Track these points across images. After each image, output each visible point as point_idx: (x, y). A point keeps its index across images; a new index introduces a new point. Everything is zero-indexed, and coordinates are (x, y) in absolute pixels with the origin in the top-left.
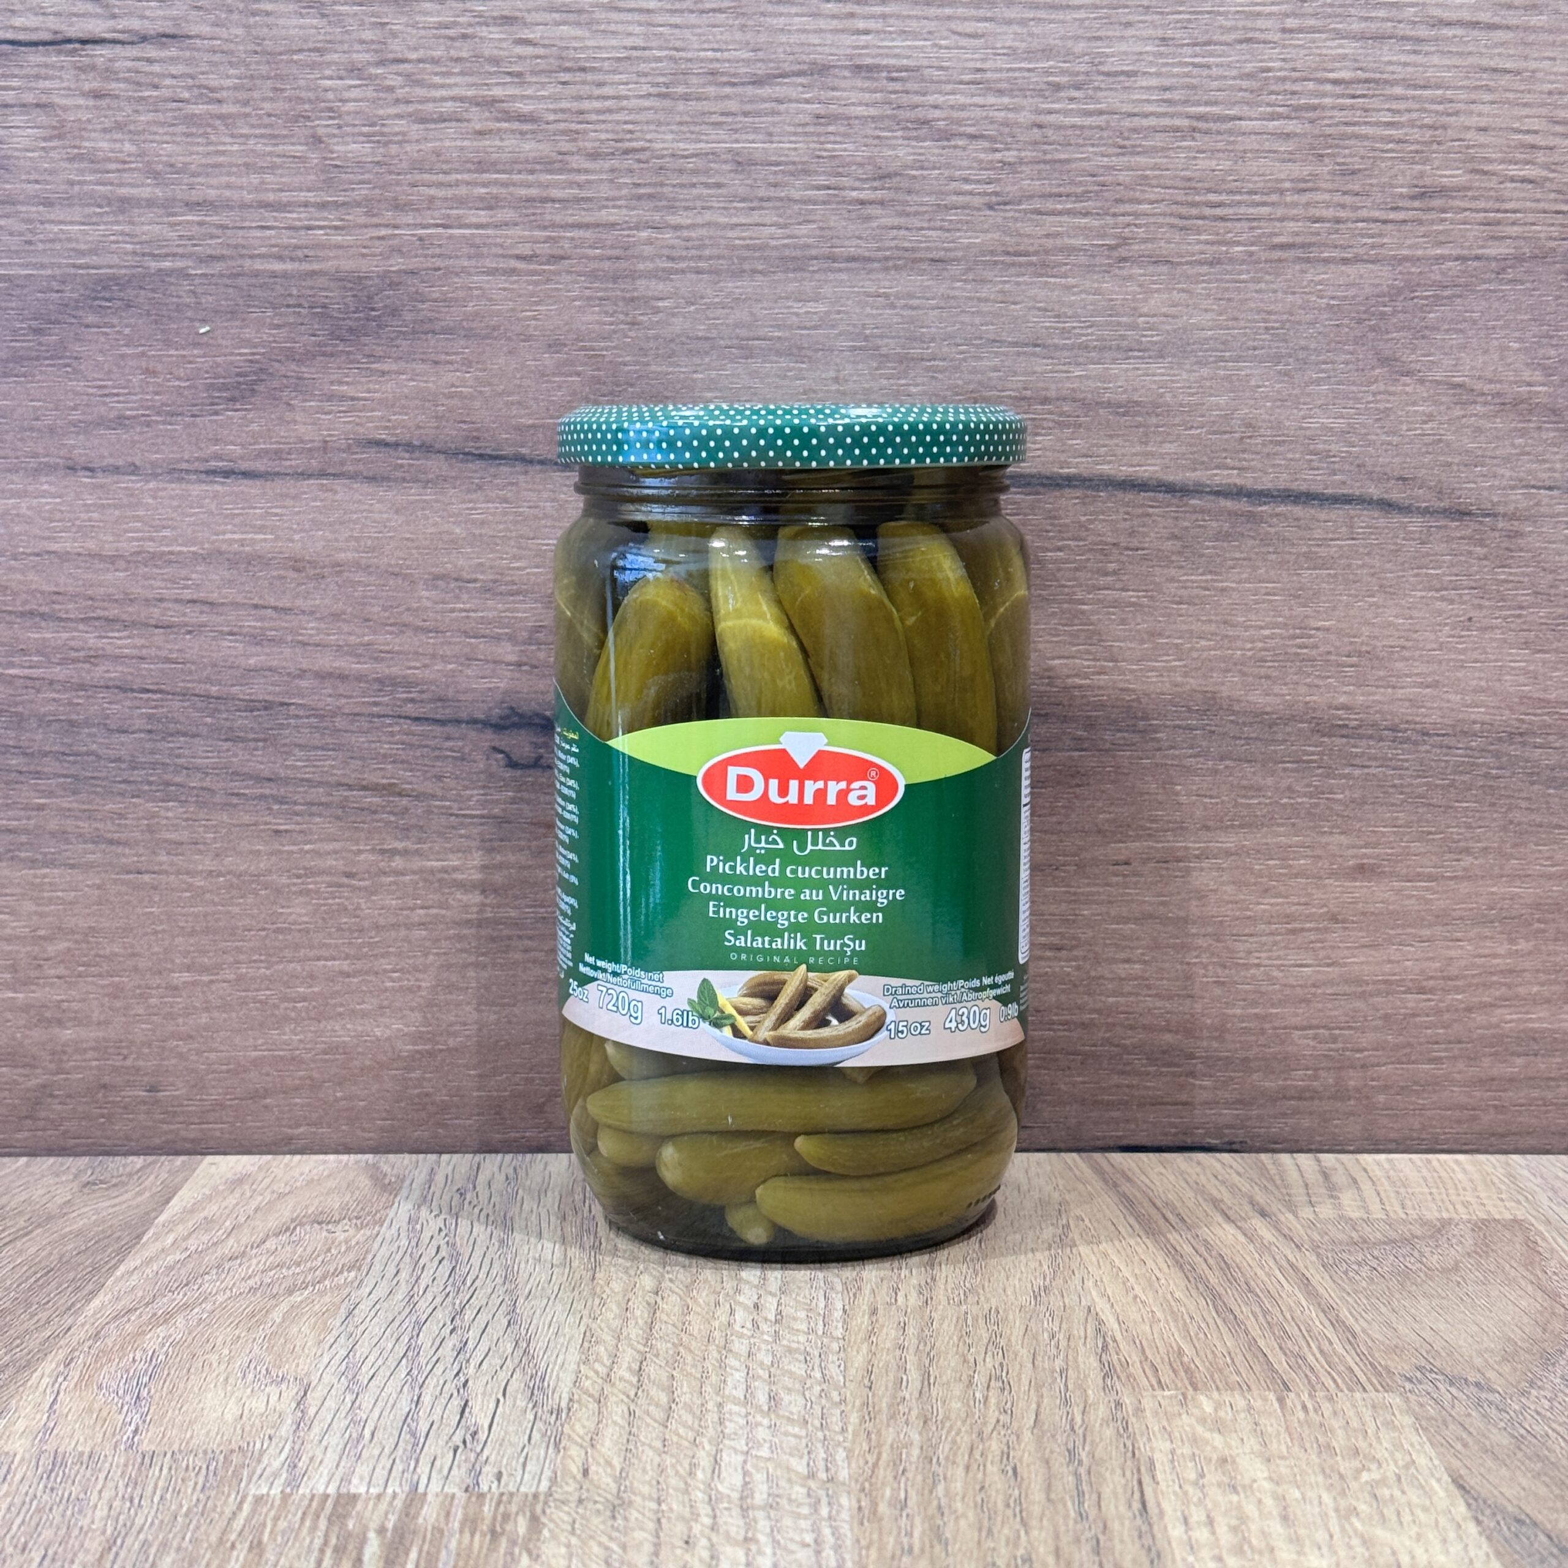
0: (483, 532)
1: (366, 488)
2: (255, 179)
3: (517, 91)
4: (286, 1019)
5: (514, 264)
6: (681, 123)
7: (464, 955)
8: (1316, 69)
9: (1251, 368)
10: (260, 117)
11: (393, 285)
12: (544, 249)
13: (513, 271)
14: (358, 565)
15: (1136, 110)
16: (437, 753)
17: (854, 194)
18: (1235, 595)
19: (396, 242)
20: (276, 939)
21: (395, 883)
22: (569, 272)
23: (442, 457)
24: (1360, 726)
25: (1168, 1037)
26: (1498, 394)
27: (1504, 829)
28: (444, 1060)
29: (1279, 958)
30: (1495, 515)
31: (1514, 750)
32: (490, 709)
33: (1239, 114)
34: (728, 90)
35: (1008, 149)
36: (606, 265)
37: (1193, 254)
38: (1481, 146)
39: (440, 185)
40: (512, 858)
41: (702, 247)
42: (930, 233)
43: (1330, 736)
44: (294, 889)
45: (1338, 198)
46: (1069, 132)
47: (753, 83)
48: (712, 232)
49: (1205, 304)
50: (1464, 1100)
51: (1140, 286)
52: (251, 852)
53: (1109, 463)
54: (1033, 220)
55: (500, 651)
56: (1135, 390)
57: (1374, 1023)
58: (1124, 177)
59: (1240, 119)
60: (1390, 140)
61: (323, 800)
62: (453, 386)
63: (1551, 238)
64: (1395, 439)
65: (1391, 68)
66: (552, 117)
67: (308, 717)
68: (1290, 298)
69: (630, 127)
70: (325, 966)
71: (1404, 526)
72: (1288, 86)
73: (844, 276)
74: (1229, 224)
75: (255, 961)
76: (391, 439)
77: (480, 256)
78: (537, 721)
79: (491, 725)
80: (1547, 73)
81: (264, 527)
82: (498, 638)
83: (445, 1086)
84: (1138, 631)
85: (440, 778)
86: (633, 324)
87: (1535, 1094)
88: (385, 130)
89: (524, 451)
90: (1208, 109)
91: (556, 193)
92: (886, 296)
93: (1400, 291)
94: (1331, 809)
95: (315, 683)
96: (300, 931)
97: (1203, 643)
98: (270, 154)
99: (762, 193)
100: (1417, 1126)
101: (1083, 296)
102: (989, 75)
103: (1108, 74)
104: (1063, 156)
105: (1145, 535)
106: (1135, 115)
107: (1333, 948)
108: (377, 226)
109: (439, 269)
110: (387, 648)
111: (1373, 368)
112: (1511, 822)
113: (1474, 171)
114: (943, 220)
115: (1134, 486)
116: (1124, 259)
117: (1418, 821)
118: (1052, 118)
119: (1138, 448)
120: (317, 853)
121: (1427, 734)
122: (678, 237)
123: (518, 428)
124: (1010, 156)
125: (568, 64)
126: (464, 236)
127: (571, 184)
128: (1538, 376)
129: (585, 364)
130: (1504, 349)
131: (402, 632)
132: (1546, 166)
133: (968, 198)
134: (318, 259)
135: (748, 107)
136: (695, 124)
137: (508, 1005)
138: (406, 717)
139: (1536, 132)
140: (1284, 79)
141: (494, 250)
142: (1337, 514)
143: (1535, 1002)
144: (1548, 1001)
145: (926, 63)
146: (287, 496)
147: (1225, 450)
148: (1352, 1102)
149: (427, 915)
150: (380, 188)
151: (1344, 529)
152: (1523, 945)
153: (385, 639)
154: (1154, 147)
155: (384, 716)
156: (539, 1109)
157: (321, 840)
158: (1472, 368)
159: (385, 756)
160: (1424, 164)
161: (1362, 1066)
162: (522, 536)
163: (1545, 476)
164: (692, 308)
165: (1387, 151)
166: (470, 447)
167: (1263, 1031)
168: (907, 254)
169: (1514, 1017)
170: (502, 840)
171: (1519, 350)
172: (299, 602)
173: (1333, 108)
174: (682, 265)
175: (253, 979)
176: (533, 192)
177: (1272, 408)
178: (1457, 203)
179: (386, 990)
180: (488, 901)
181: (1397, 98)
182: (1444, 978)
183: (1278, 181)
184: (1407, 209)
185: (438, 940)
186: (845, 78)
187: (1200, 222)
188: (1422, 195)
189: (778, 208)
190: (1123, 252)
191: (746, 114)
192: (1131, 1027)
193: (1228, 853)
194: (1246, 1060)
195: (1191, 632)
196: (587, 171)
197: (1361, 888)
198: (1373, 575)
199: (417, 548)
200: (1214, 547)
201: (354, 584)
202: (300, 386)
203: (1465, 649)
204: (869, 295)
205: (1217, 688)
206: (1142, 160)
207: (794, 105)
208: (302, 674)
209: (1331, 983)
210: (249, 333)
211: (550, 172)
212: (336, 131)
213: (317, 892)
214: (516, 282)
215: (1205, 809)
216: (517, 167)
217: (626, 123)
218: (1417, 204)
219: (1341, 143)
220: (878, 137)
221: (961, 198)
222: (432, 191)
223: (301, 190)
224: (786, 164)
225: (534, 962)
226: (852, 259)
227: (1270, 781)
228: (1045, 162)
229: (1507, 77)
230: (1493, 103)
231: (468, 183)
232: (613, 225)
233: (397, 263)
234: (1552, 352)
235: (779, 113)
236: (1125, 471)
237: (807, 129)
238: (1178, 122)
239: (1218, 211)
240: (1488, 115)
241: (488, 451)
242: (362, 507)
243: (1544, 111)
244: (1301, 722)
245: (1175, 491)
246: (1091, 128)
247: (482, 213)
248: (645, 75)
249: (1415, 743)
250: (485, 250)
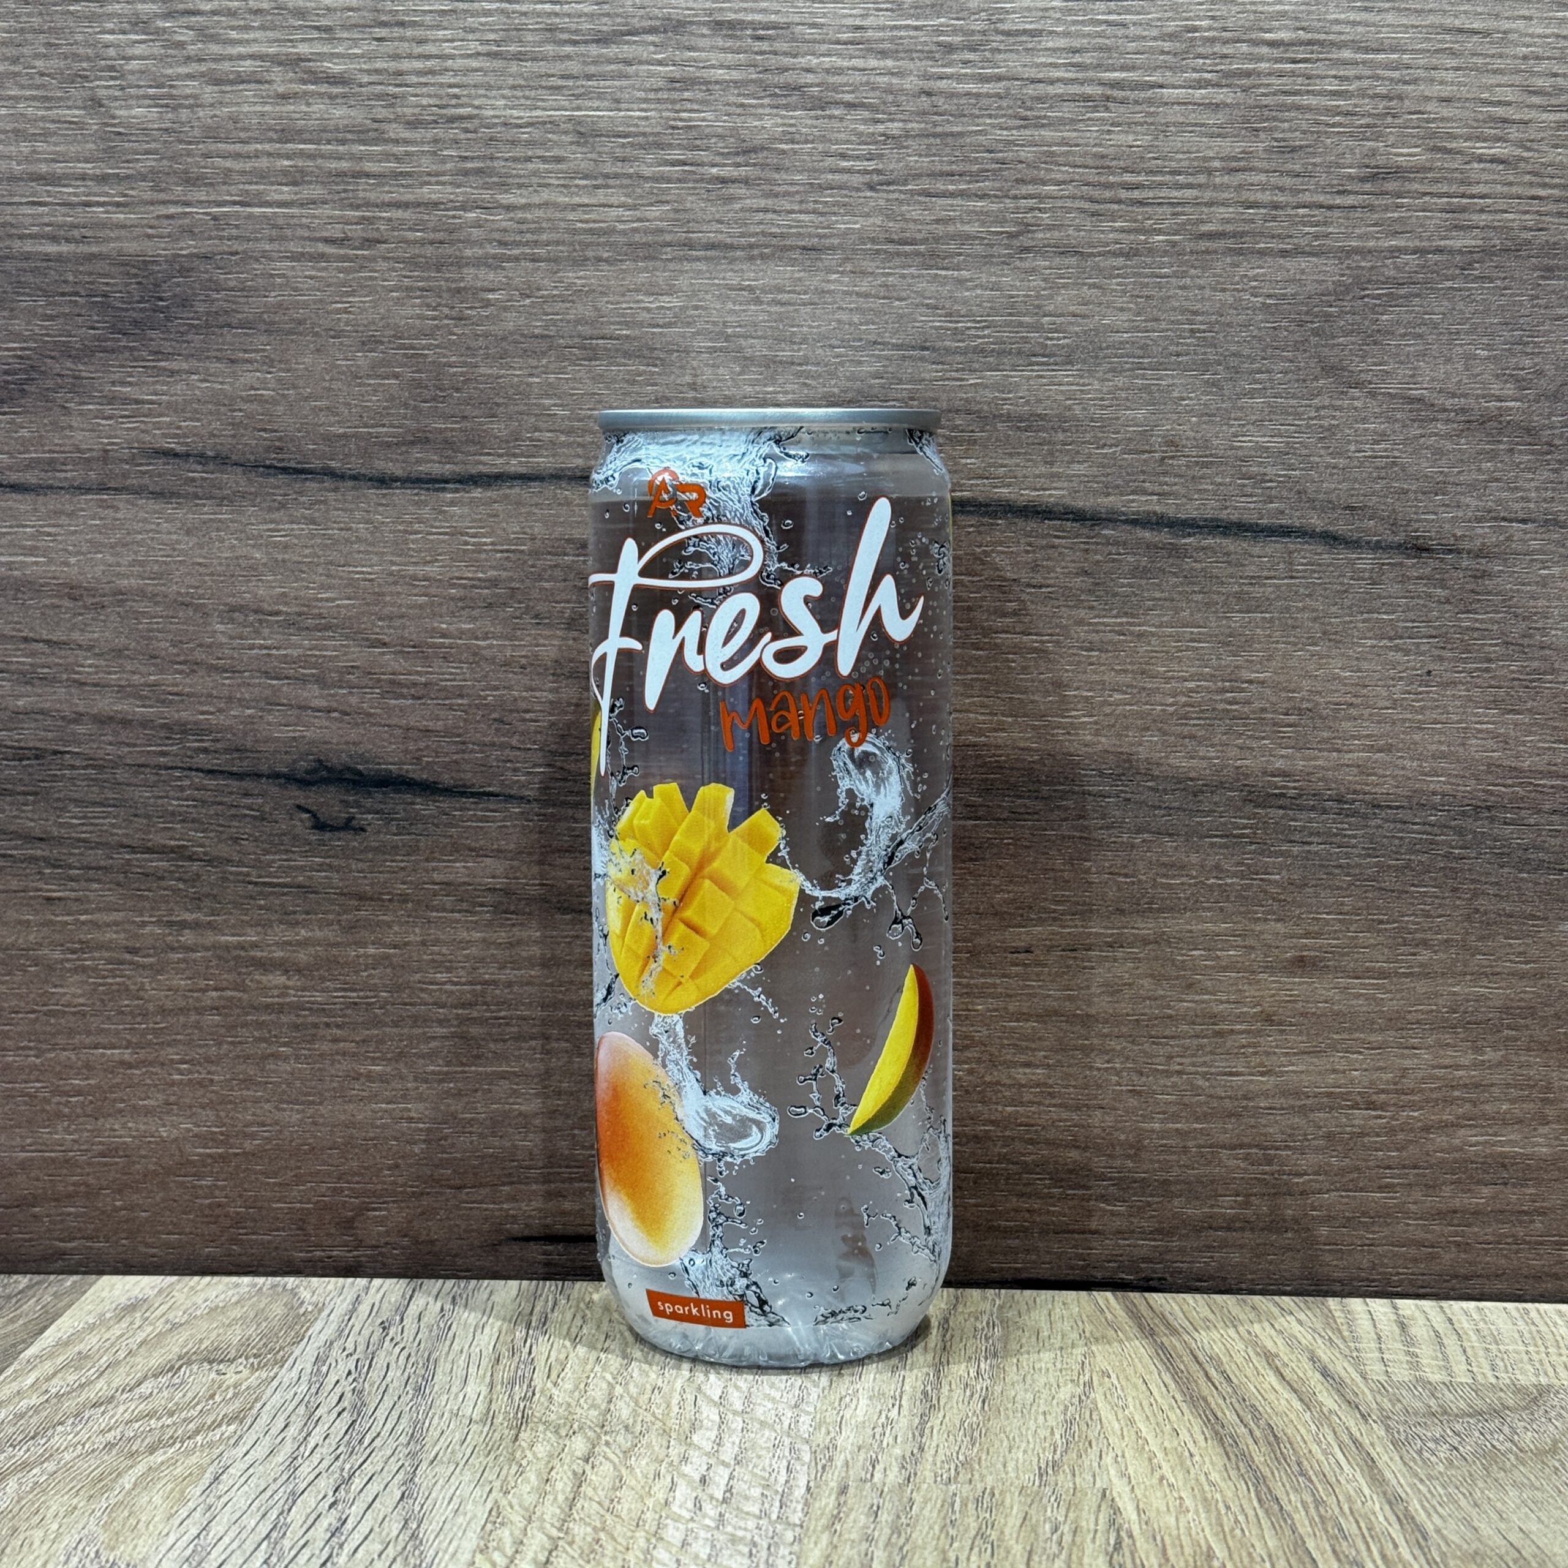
0: (286, 556)
1: (152, 505)
2: (25, 148)
3: (326, 49)
4: (59, 1115)
5: (322, 247)
6: (514, 87)
7: (264, 1045)
8: (1250, 29)
9: (1173, 377)
10: (31, 77)
11: (184, 271)
12: (356, 231)
13: (322, 256)
14: (142, 593)
15: (1040, 76)
16: (233, 811)
17: (714, 170)
18: (1154, 641)
19: (187, 221)
20: (48, 1023)
21: (184, 960)
22: (385, 259)
23: (240, 469)
24: (1301, 796)
25: (1074, 1154)
26: (1463, 410)
27: (1468, 918)
28: (238, 1167)
29: (1204, 1064)
30: (1459, 552)
31: (1481, 827)
32: (294, 761)
33: (1160, 80)
34: (568, 49)
35: (892, 120)
36: (429, 250)
37: (1108, 245)
38: (1443, 119)
39: (238, 156)
40: (318, 934)
41: (540, 230)
42: (802, 217)
43: (1265, 807)
44: (67, 965)
45: (1275, 179)
46: (963, 101)
47: (598, 41)
48: (550, 213)
49: (1120, 302)
50: (1420, 1235)
51: (1044, 280)
52: (20, 922)
53: (1009, 485)
54: (920, 203)
55: (305, 694)
56: (1039, 401)
57: (1316, 1142)
58: (1026, 153)
59: (1161, 87)
60: (1337, 112)
61: (102, 863)
62: (252, 388)
63: (1525, 228)
64: (1342, 462)
65: (1337, 28)
66: (366, 79)
67: (85, 768)
68: (1220, 296)
69: (456, 90)
70: (103, 1055)
71: (1351, 563)
72: (1218, 48)
73: (702, 266)
74: (1148, 209)
75: (23, 1048)
76: (179, 449)
77: (283, 239)
78: (348, 776)
79: (296, 780)
80: (1521, 35)
81: (36, 548)
82: (304, 680)
83: (240, 1196)
84: (1041, 681)
85: (236, 840)
86: (461, 319)
87: (1505, 1229)
88: (174, 92)
89: (333, 464)
90: (1124, 75)
91: (370, 167)
92: (751, 289)
93: (1348, 289)
94: (1266, 892)
95: (93, 728)
96: (74, 1014)
97: (1118, 696)
98: (43, 119)
99: (608, 168)
100: (1365, 1264)
101: (979, 292)
102: (870, 33)
103: (1008, 33)
104: (955, 129)
105: (1050, 570)
106: (1040, 81)
107: (1268, 1054)
108: (164, 203)
109: (237, 253)
110: (175, 689)
111: (1316, 379)
112: (1477, 911)
113: (1436, 149)
114: (816, 202)
115: (1038, 513)
116: (1027, 250)
117: (1368, 908)
118: (943, 84)
119: (1043, 469)
120: (95, 924)
121: (1379, 806)
122: (511, 219)
123: (328, 438)
124: (895, 128)
125: (384, 18)
126: (264, 216)
127: (387, 156)
128: (1510, 390)
129: (405, 365)
130: (1469, 357)
131: (194, 671)
132: (1521, 144)
133: (846, 177)
134: (97, 240)
135: (592, 69)
136: (532, 88)
137: (313, 1103)
138: (197, 770)
139: (1508, 104)
140: (1212, 41)
141: (300, 232)
142: (1274, 547)
143: (1505, 1124)
144: (1520, 1121)
145: (797, 19)
146: (62, 512)
147: (1143, 472)
148: (1290, 1235)
149: (220, 998)
150: (171, 158)
151: (1282, 566)
152: (1490, 1055)
153: (172, 679)
154: (1062, 118)
155: (171, 768)
156: (348, 1225)
157: (99, 910)
158: (1433, 380)
159: (173, 814)
160: (1376, 140)
161: (1301, 1194)
162: (331, 563)
163: (1517, 506)
164: (528, 301)
165: (1333, 125)
166: (272, 458)
167: (1185, 1150)
168: (774, 241)
169: (1479, 1138)
170: (308, 913)
171: (1488, 358)
172: (76, 635)
173: (1270, 74)
174: (516, 252)
175: (21, 1069)
176: (345, 165)
177: (1199, 424)
178: (1416, 186)
179: (173, 1084)
180: (290, 983)
181: (1345, 63)
182: (1397, 1092)
183: (1206, 159)
184: (1357, 193)
185: (234, 1027)
186: (704, 36)
187: (1116, 207)
188: (1374, 177)
189: (627, 186)
190: (1025, 241)
191: (589, 77)
192: (1031, 1142)
193: (1146, 942)
194: (1166, 1182)
195: (1103, 683)
196: (406, 142)
197: (1298, 985)
198: (1315, 620)
199: (212, 574)
200: (1130, 585)
201: (138, 615)
202: (77, 387)
203: (1422, 708)
204: (731, 288)
205: (1134, 749)
206: (1047, 134)
207: (646, 67)
208: (78, 718)
209: (1266, 1094)
210: (18, 325)
211: (364, 142)
212: (117, 93)
213: (95, 969)
214: (325, 269)
215: (1119, 889)
216: (324, 135)
217: (451, 86)
218: (1368, 187)
219: (1280, 115)
220: (742, 105)
221: (837, 177)
222: (229, 164)
223: (79, 161)
224: (636, 135)
225: (344, 1054)
226: (712, 246)
227: (1194, 858)
228: (935, 135)
229: (1475, 38)
230: (1457, 69)
231: (269, 154)
232: (436, 205)
233: (188, 246)
234: (1527, 362)
235: (627, 77)
236: (1027, 495)
237: (660, 95)
238: (1089, 90)
239: (1136, 194)
240: (1452, 84)
241: (293, 464)
242: (149, 527)
243: (1517, 79)
244: (1231, 790)
245: (1085, 519)
246: (988, 96)
247: (285, 189)
248: (473, 31)
249: (1365, 817)
250: (289, 232)
